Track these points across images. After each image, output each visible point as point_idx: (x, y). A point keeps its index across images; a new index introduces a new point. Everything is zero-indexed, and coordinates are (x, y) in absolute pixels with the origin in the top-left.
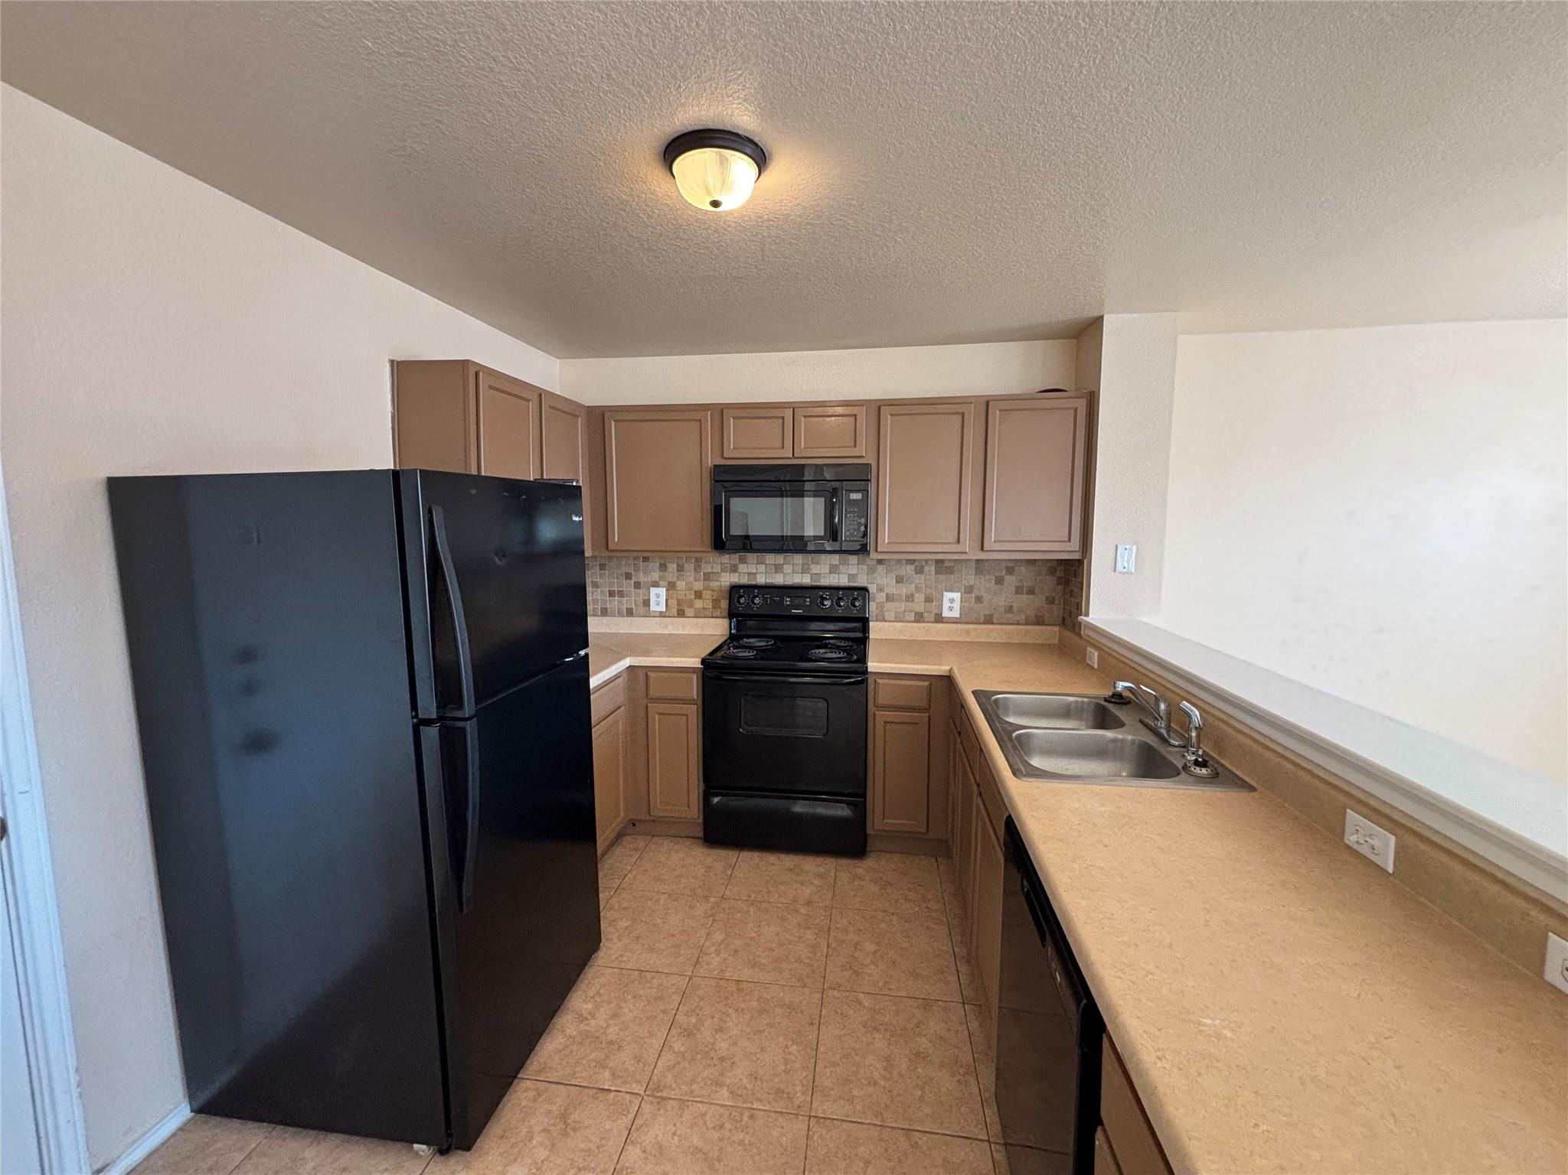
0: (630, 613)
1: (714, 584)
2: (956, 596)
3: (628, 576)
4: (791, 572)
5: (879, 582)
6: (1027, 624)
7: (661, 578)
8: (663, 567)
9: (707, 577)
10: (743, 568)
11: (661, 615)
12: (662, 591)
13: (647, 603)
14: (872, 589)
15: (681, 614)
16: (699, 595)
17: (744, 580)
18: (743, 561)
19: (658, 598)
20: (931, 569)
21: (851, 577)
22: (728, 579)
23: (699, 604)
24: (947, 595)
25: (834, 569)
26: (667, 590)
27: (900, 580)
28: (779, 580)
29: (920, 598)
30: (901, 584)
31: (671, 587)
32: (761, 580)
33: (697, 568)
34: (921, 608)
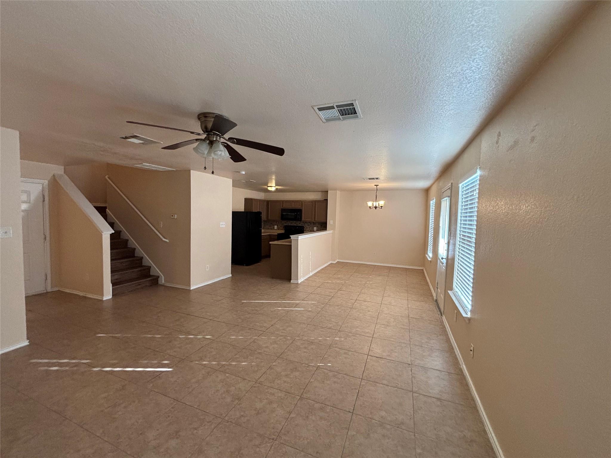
0: (272, 229)
1: (283, 225)
2: (316, 228)
3: (272, 224)
4: (293, 223)
5: (306, 226)
8: (276, 222)
11: (276, 229)
12: (276, 226)
13: (274, 228)
14: (305, 227)
15: (278, 229)
17: (288, 225)
18: (287, 222)
19: (276, 227)
20: (312, 224)
21: (302, 225)
22: (285, 224)
23: (281, 228)
24: (314, 228)
25: (299, 223)
28: (292, 225)
29: (311, 228)
30: (308, 226)
31: (277, 225)
32: (290, 225)
33: (281, 223)
34: (311, 229)
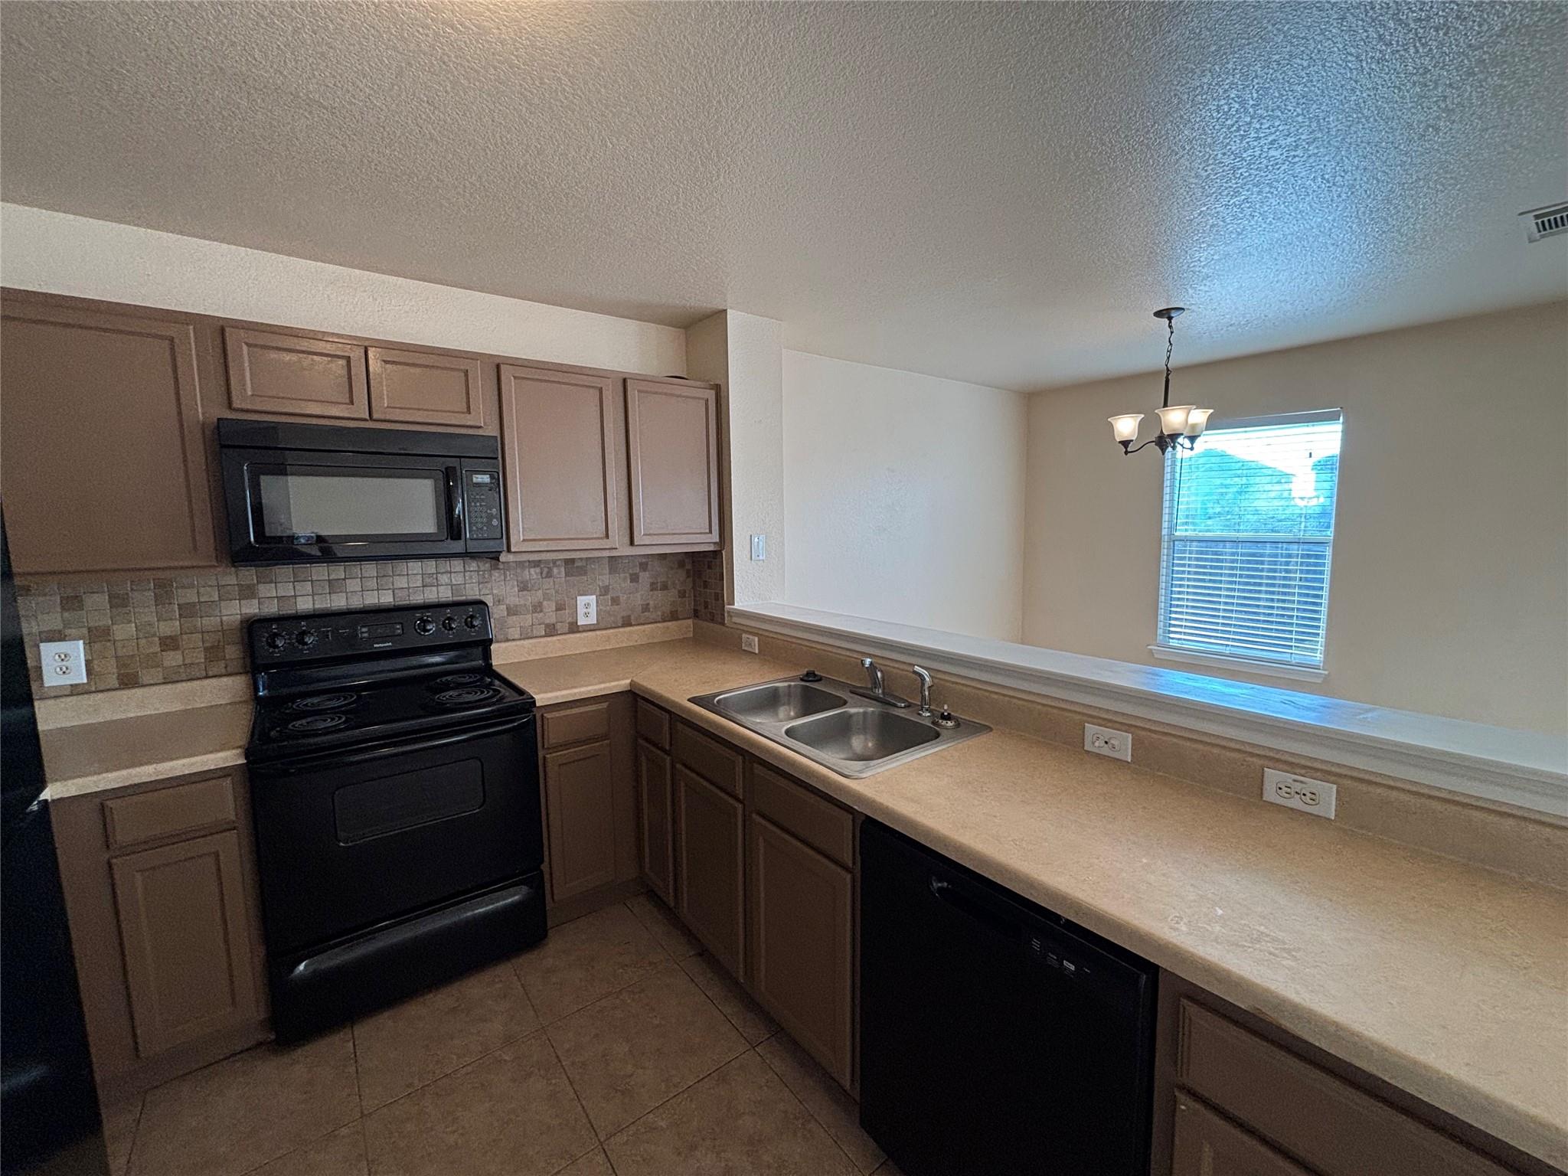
1: (210, 622)
2: (592, 599)
4: (358, 589)
5: (498, 592)
6: (664, 621)
7: (67, 624)
8: (72, 603)
9: (188, 611)
10: (265, 590)
11: (75, 690)
12: (75, 647)
15: (130, 681)
16: (169, 643)
19: (66, 660)
21: (457, 589)
22: (236, 611)
23: (173, 659)
24: (582, 600)
26: (89, 645)
27: (524, 587)
29: (549, 606)
30: (525, 593)
31: (95, 637)
32: (305, 605)
33: (163, 598)
34: (551, 618)
